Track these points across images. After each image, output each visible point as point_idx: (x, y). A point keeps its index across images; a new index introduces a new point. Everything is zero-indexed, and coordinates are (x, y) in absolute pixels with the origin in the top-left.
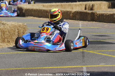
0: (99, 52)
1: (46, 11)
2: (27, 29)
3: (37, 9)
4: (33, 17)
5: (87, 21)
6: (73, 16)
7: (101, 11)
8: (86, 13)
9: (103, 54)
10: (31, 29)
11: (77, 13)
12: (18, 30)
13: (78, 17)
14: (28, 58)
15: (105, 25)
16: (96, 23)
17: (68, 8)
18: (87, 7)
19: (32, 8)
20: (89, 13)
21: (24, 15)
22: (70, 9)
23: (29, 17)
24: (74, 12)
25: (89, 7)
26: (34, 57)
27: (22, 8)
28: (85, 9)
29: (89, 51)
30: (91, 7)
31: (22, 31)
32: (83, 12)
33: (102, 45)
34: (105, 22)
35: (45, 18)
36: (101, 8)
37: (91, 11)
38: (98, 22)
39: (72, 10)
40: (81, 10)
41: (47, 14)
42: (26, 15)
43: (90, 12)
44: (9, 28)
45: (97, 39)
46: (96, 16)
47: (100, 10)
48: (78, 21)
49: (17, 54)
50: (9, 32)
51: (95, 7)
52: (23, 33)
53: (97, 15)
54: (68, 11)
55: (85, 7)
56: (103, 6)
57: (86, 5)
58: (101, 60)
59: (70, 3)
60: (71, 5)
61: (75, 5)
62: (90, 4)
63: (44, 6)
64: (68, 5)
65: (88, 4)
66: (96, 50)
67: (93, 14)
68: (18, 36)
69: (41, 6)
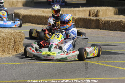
0: (104, 63)
1: (46, 17)
3: (36, 15)
5: (91, 28)
7: (106, 18)
8: (90, 20)
9: (108, 66)
11: (80, 20)
12: (14, 38)
13: (81, 24)
14: (25, 70)
15: (111, 33)
16: (101, 30)
18: (91, 13)
19: (30, 14)
20: (93, 20)
22: (73, 15)
23: (26, 24)
24: (77, 19)
25: (93, 13)
26: (32, 68)
27: (19, 14)
28: (89, 15)
29: (93, 61)
30: (96, 13)
31: (18, 39)
32: (87, 19)
33: (107, 55)
34: (111, 30)
36: (106, 15)
37: (96, 18)
38: (103, 30)
40: (85, 16)
43: (95, 18)
44: (4, 35)
46: (102, 23)
47: (105, 16)
48: (81, 29)
49: (13, 65)
50: (5, 41)
51: (100, 14)
52: (20, 42)
53: (102, 21)
55: (89, 13)
56: (109, 13)
57: (90, 11)
58: (107, 72)
59: (72, 9)
60: (73, 10)
61: (78, 11)
62: (94, 10)
63: (43, 12)
64: (71, 11)
65: (92, 10)
66: (101, 61)
67: (98, 21)
68: (15, 45)
69: (40, 11)
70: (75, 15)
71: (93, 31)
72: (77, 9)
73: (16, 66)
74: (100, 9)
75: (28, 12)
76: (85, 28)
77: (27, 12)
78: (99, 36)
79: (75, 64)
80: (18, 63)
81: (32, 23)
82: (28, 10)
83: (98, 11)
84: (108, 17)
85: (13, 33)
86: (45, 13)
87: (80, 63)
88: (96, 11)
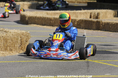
0: (104, 62)
1: (50, 18)
2: (30, 37)
3: (41, 17)
4: (37, 25)
5: (92, 30)
6: (78, 25)
7: (106, 20)
8: (91, 22)
9: (108, 64)
10: (34, 37)
11: (82, 21)
12: (21, 38)
13: (82, 25)
14: (31, 67)
15: (111, 34)
16: (101, 31)
17: (73, 16)
18: (92, 16)
19: (35, 16)
20: (94, 22)
21: (28, 23)
22: (75, 17)
23: (32, 25)
24: (79, 21)
25: (94, 15)
27: (25, 16)
28: (90, 18)
29: (94, 60)
30: (96, 16)
31: (24, 39)
32: (88, 21)
33: (107, 55)
34: (110, 31)
35: (49, 26)
36: (106, 17)
37: (97, 20)
38: (103, 31)
39: (77, 18)
40: (86, 18)
41: (50, 22)
42: (29, 22)
43: (95, 20)
44: (11, 35)
45: (102, 48)
46: (102, 24)
47: (105, 18)
48: (83, 30)
49: (20, 63)
50: (12, 40)
51: (101, 16)
52: (26, 41)
53: (103, 23)
54: (73, 19)
55: (90, 15)
56: (109, 15)
57: (91, 14)
58: (107, 70)
59: (75, 11)
60: (75, 13)
61: (80, 13)
62: (95, 12)
63: (47, 14)
64: (73, 13)
65: (93, 13)
66: (101, 60)
67: (98, 22)
68: (21, 44)
69: (45, 13)
70: (77, 17)
71: (94, 32)
72: (79, 11)
73: (23, 63)
74: (100, 12)
75: (34, 14)
76: (86, 29)
77: (32, 14)
78: (99, 36)
79: (77, 62)
80: (24, 61)
81: (37, 24)
82: (34, 12)
83: (98, 14)
84: (108, 19)
85: (20, 33)
86: (49, 15)
87: (82, 62)
88: (96, 13)
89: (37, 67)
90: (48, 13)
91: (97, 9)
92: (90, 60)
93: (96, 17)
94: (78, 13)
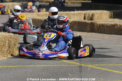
0: (98, 66)
1: (41, 20)
2: (19, 40)
5: (86, 32)
6: (71, 27)
7: (101, 21)
8: (85, 23)
9: (102, 69)
11: (75, 23)
12: (9, 41)
13: (75, 27)
16: (96, 34)
18: (87, 17)
20: (88, 24)
24: (72, 22)
25: (88, 17)
26: (26, 71)
28: (84, 19)
29: (87, 65)
31: (13, 42)
32: (82, 22)
33: (101, 58)
34: (106, 34)
36: (101, 18)
37: (91, 21)
38: (98, 33)
40: (80, 19)
43: (89, 22)
46: (96, 26)
48: (76, 32)
51: (95, 17)
52: (15, 45)
53: (97, 25)
55: (84, 16)
56: (104, 16)
57: (85, 15)
58: (100, 75)
59: (68, 12)
60: (68, 14)
61: (73, 14)
62: (89, 13)
64: (66, 14)
65: (87, 14)
66: (95, 64)
67: (92, 24)
68: (9, 48)
69: (36, 14)
70: (70, 19)
71: (88, 34)
72: (73, 12)
73: (10, 68)
74: (95, 13)
76: (80, 31)
78: (93, 39)
79: (69, 67)
80: (12, 66)
83: (93, 15)
84: (103, 20)
85: (8, 36)
86: (40, 16)
87: (74, 66)
88: (91, 14)
89: (25, 72)
90: (39, 15)
91: (91, 10)
92: (82, 65)
93: (91, 18)
94: (71, 14)
